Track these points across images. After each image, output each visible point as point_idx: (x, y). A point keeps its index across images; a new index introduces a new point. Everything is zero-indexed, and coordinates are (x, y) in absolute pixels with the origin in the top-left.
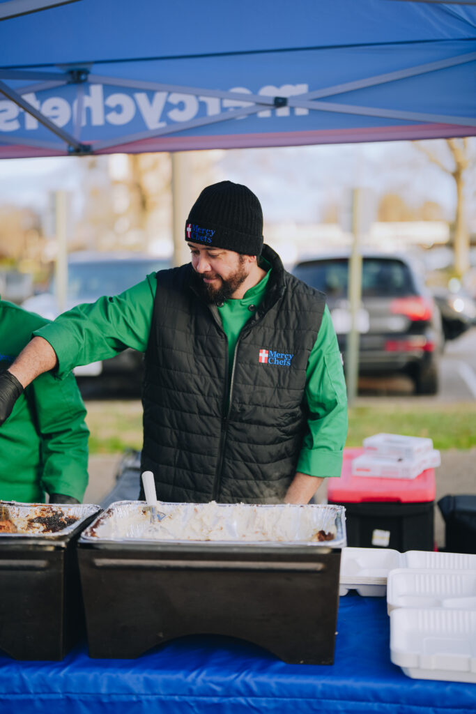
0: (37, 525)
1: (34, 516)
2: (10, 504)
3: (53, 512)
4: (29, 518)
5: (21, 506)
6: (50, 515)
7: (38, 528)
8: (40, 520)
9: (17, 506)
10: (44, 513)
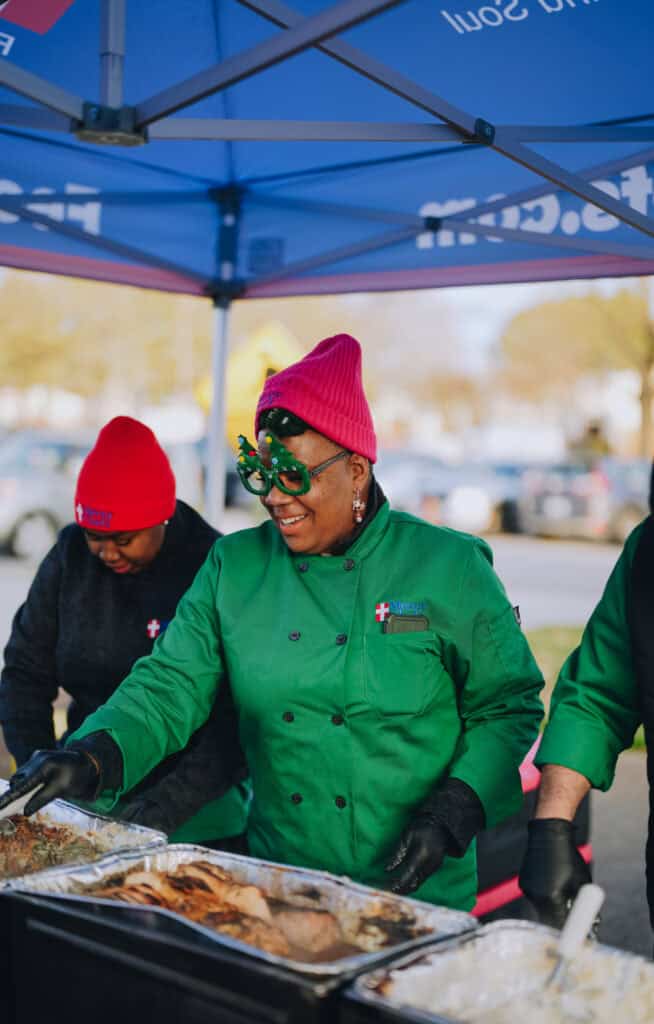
0: (374, 929)
1: (370, 914)
2: (339, 883)
3: (402, 914)
4: (362, 914)
5: (355, 890)
6: (396, 918)
7: (375, 935)
8: (378, 921)
9: (348, 887)
10: (388, 911)
